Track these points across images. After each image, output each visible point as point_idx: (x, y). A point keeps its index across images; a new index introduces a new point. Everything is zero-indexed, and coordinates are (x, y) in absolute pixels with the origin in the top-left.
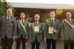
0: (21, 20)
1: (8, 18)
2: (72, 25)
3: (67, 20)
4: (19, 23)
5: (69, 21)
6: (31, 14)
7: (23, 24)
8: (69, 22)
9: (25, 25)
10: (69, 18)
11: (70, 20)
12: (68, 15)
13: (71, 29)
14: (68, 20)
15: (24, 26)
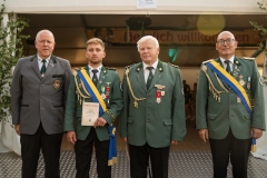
0: (87, 69)
1: (44, 61)
2: (238, 80)
5: (225, 66)
7: (96, 83)
9: (103, 89)
11: (232, 60)
12: (223, 40)
13: (233, 95)
15: (101, 93)
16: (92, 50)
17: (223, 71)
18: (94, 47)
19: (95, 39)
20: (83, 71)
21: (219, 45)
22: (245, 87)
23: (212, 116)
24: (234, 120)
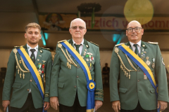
4: (19, 59)
5: (134, 49)
6: (47, 20)
7: (34, 61)
8: (136, 52)
9: (40, 66)
10: (137, 38)
16: (31, 33)
17: (132, 53)
18: (33, 30)
19: (34, 24)
20: (22, 49)
21: (129, 32)
22: (150, 66)
23: (123, 90)
24: (142, 93)
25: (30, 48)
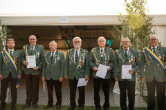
0: (7, 50)
3: (150, 48)
8: (154, 52)
13: (156, 63)
14: (152, 48)
15: (14, 60)
24: (156, 73)
25: (9, 50)
